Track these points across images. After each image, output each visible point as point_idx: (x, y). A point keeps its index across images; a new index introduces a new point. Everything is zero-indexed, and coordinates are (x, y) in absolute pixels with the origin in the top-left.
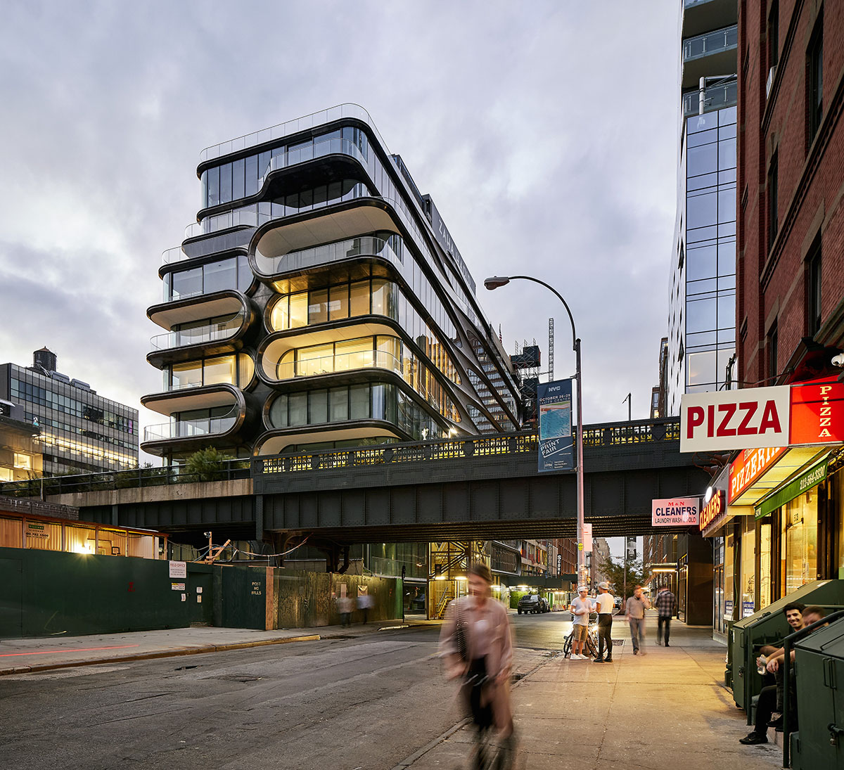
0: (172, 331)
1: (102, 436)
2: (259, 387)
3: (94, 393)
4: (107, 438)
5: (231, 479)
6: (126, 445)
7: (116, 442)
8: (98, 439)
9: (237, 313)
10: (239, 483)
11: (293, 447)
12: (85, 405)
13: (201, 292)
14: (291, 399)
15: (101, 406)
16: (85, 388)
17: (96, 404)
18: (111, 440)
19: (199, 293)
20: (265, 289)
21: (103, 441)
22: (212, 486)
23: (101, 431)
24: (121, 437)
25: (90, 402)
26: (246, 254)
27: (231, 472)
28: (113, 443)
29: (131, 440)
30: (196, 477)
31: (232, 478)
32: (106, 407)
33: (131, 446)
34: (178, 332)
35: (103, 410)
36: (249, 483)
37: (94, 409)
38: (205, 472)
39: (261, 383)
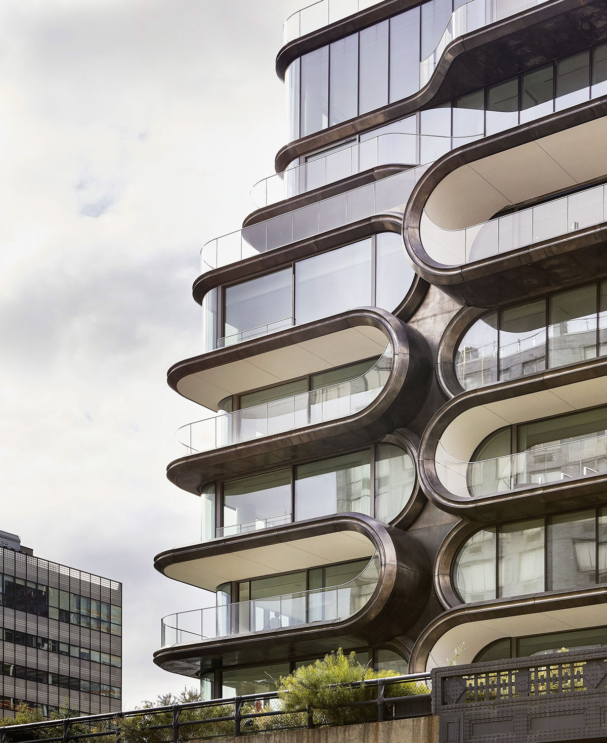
0: (221, 412)
1: (45, 640)
2: (426, 515)
3: (28, 552)
4: (56, 643)
5: (385, 720)
6: (95, 656)
7: (75, 652)
8: (38, 647)
9: (377, 357)
10: (403, 727)
11: (508, 643)
12: (11, 580)
13: (290, 321)
14: (503, 535)
15: (43, 577)
16: (11, 544)
17: (32, 574)
18: (63, 648)
19: (287, 325)
20: (443, 298)
21: (48, 650)
22: (341, 736)
23: (43, 630)
24: (85, 640)
25: (21, 571)
26: (397, 229)
27: (384, 703)
28: (68, 654)
29: (105, 645)
30: (303, 717)
31: (387, 717)
32: (53, 581)
33: (105, 658)
34: (236, 412)
35: (47, 587)
36: (430, 725)
37: (29, 585)
38: (323, 706)
39: (431, 505)
